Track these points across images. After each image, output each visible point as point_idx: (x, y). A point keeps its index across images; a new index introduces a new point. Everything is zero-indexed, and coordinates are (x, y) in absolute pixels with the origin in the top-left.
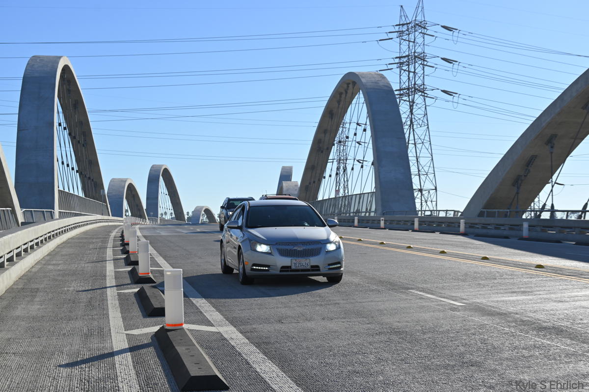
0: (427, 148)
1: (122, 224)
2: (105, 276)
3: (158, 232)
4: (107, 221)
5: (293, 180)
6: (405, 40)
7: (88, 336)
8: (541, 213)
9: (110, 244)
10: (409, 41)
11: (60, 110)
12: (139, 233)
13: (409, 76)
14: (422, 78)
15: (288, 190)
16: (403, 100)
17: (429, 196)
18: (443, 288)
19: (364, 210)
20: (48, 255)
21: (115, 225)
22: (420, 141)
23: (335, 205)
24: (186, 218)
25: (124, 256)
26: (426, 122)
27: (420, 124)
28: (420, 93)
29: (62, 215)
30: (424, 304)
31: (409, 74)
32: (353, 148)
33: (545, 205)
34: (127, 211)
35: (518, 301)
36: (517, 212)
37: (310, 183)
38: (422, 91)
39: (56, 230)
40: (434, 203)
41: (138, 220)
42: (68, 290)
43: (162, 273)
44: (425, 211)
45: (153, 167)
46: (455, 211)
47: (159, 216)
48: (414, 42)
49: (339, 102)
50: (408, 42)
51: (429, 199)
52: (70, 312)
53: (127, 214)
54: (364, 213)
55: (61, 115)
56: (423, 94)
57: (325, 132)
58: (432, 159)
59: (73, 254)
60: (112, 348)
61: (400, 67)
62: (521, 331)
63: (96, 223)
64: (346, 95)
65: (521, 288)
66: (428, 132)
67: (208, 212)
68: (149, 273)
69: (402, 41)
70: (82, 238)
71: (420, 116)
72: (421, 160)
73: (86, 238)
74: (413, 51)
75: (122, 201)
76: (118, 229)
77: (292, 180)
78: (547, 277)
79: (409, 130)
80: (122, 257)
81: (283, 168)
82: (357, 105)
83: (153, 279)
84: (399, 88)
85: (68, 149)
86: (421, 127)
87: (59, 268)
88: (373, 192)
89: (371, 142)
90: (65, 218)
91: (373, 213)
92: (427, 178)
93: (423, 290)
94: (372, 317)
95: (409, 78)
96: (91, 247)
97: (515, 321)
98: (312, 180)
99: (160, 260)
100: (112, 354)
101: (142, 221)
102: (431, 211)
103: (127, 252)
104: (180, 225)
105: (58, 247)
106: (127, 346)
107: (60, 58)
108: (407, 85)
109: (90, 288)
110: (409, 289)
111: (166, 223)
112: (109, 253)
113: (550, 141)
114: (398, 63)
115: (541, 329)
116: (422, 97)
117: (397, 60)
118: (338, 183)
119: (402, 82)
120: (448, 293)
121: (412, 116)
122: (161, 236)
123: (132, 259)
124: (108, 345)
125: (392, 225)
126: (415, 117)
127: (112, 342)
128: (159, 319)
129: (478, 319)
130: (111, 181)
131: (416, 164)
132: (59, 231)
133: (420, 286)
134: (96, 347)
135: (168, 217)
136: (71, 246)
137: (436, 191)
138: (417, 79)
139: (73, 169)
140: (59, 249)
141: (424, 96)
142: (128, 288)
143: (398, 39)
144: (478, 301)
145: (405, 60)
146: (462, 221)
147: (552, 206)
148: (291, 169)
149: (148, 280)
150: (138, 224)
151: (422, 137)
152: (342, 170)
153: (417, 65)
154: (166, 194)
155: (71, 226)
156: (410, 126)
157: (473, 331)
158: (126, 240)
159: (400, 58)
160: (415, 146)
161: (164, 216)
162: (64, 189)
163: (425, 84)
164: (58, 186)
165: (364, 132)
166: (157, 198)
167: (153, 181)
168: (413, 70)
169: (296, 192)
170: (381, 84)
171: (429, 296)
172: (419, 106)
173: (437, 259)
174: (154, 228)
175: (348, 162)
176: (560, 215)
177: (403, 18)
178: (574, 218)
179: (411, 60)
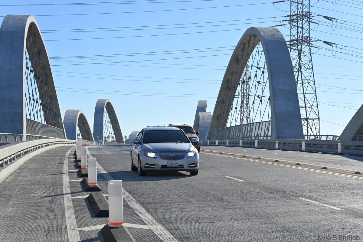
0: (312, 87)
1: (75, 145)
2: (62, 185)
3: (103, 151)
4: (63, 142)
9: (66, 160)
11: (28, 57)
12: (88, 152)
13: (298, 31)
14: (308, 32)
15: (203, 119)
16: (293, 49)
17: (314, 124)
18: (325, 196)
19: (262, 135)
21: (70, 146)
22: (306, 81)
23: (240, 131)
24: (124, 141)
25: (77, 170)
26: (311, 66)
27: (307, 68)
28: (307, 44)
29: (29, 138)
30: (310, 208)
31: (298, 29)
32: (254, 87)
34: (78, 135)
37: (220, 114)
38: (308, 41)
39: (25, 150)
40: (317, 130)
41: (87, 142)
42: (34, 196)
44: (310, 136)
45: (98, 101)
46: (334, 136)
47: (104, 139)
48: (302, 4)
49: (243, 51)
50: (297, 4)
51: (314, 126)
52: (36, 213)
53: (79, 137)
54: (263, 137)
55: (29, 61)
56: (309, 44)
57: (232, 74)
58: (316, 95)
59: (37, 168)
61: (291, 23)
63: (55, 144)
64: (249, 46)
66: (312, 74)
68: (96, 184)
69: (293, 3)
70: (44, 156)
71: (306, 62)
73: (47, 156)
74: (301, 11)
75: (75, 127)
76: (72, 149)
77: (206, 112)
79: (297, 72)
80: (75, 170)
81: (200, 102)
82: (257, 53)
83: (100, 188)
84: (290, 40)
85: (34, 87)
86: (307, 70)
87: (27, 179)
88: (270, 121)
89: (268, 81)
90: (32, 140)
91: (270, 137)
92: (312, 109)
93: (309, 198)
94: (270, 219)
95: (298, 32)
96: (51, 162)
101: (90, 143)
102: (315, 136)
103: (79, 167)
104: (120, 146)
105: (26, 162)
107: (28, 16)
108: (297, 37)
109: (51, 195)
110: (298, 196)
111: (109, 144)
112: (65, 167)
114: (289, 20)
116: (308, 46)
118: (242, 114)
119: (292, 34)
120: (329, 200)
121: (300, 62)
122: (105, 155)
123: (83, 172)
124: (64, 239)
125: (284, 147)
126: (303, 63)
127: (68, 237)
128: (104, 219)
129: (352, 220)
130: (66, 112)
131: (303, 99)
132: (27, 150)
133: (307, 194)
135: (110, 140)
136: (36, 162)
137: (319, 120)
139: (37, 102)
140: (27, 164)
141: (310, 46)
142: (80, 195)
144: (352, 206)
145: (295, 18)
146: (339, 144)
148: (205, 103)
149: (96, 189)
150: (87, 145)
151: (308, 78)
152: (245, 104)
153: (304, 21)
154: (109, 122)
155: (36, 147)
156: (298, 69)
157: (348, 230)
158: (78, 158)
159: (291, 16)
160: (303, 85)
161: (107, 139)
162: (31, 118)
163: (310, 36)
164: (26, 115)
165: (263, 74)
166: (102, 125)
167: (98, 112)
168: (301, 26)
169: (210, 121)
170: (276, 37)
171: (314, 202)
172: (306, 54)
173: (320, 173)
174: (100, 148)
175: (250, 97)
179: (300, 18)
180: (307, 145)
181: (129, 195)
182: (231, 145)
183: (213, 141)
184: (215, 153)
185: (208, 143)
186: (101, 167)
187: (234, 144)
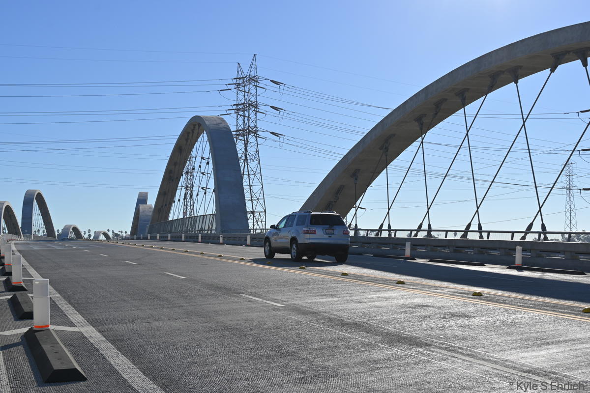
0: (258, 178)
3: (31, 247)
5: (148, 203)
6: (241, 91)
10: (245, 92)
12: (14, 248)
13: (244, 120)
14: (254, 122)
15: (144, 212)
16: (239, 139)
17: (260, 217)
18: (268, 292)
19: (207, 228)
22: (252, 173)
23: (182, 225)
24: (56, 235)
26: (258, 158)
27: (253, 159)
28: (253, 134)
30: (252, 306)
32: (198, 178)
33: (350, 224)
34: (4, 229)
37: (162, 206)
38: (255, 132)
40: (264, 223)
41: (14, 237)
43: (31, 281)
44: (256, 229)
45: (27, 192)
47: (33, 233)
48: (248, 93)
49: (187, 140)
50: (243, 93)
51: (260, 219)
53: (5, 231)
54: (207, 231)
57: (175, 164)
58: (262, 188)
61: (237, 112)
62: (328, 326)
64: (193, 135)
65: (329, 292)
66: (259, 165)
67: (75, 230)
68: (21, 283)
69: (239, 91)
71: (252, 153)
72: (254, 189)
74: (248, 100)
78: (350, 283)
79: (243, 164)
81: (140, 193)
82: (202, 142)
83: (25, 287)
84: (236, 130)
86: (253, 161)
88: (214, 214)
89: (213, 173)
91: (214, 231)
92: (258, 202)
93: (252, 294)
94: (210, 317)
95: (244, 122)
97: (324, 319)
98: (164, 204)
99: (32, 271)
101: (17, 237)
102: (261, 229)
104: (51, 241)
108: (242, 126)
110: (240, 293)
111: (38, 239)
113: (355, 174)
114: (235, 109)
115: (344, 324)
116: (254, 137)
117: (235, 107)
118: (186, 206)
119: (238, 124)
120: (272, 296)
121: (246, 153)
122: (33, 250)
123: (7, 270)
125: (229, 241)
126: (249, 154)
128: (29, 321)
129: (295, 317)
131: (249, 192)
133: (249, 291)
135: (41, 234)
137: (265, 214)
138: (250, 122)
141: (256, 136)
142: (3, 296)
143: (236, 90)
144: (295, 302)
145: (241, 107)
147: (356, 225)
148: (146, 194)
149: (20, 288)
150: (13, 240)
151: (254, 170)
152: (189, 196)
153: (251, 111)
154: (39, 215)
156: (245, 161)
157: (290, 327)
159: (237, 105)
160: (249, 176)
161: (37, 233)
163: (257, 126)
165: (207, 165)
166: (31, 218)
167: (27, 203)
168: (247, 115)
169: (151, 214)
170: (222, 126)
171: (256, 299)
172: (252, 144)
173: (265, 269)
174: (28, 244)
175: (194, 189)
176: (362, 233)
177: (240, 73)
178: (373, 236)
179: (246, 107)
180: (252, 239)
181: (58, 295)
182: (174, 239)
183: (153, 235)
184: (155, 248)
185: (149, 238)
187: (176, 239)
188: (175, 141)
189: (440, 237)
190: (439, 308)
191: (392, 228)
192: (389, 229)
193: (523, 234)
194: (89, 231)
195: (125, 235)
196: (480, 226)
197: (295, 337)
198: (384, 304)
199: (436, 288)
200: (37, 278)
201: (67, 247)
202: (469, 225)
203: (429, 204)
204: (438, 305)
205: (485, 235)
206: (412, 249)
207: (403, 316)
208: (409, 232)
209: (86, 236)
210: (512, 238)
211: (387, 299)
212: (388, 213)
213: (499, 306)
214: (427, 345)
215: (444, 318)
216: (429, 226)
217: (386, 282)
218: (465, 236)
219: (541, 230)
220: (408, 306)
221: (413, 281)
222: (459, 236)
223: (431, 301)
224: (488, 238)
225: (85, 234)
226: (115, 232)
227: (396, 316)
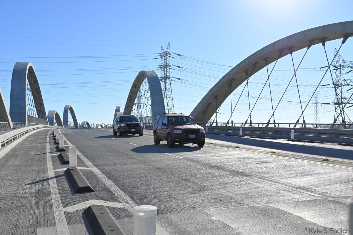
0: (171, 100)
1: (53, 128)
2: (46, 149)
4: (47, 127)
5: (120, 111)
6: (163, 59)
7: (38, 172)
8: (212, 124)
9: (48, 136)
11: (28, 83)
12: (60, 132)
14: (169, 73)
15: (118, 115)
16: (162, 81)
19: (147, 123)
20: (23, 141)
21: (50, 129)
24: (79, 126)
25: (54, 141)
26: (171, 90)
27: (169, 90)
29: (29, 125)
30: (169, 158)
32: (143, 99)
33: (214, 120)
34: (55, 123)
35: (203, 156)
36: (204, 123)
38: (169, 78)
41: (60, 127)
42: (31, 154)
43: (68, 147)
45: (66, 106)
47: (68, 125)
48: (166, 60)
49: (138, 82)
52: (32, 163)
53: (55, 124)
55: (29, 86)
57: (133, 93)
58: (173, 104)
59: (33, 140)
60: (48, 177)
61: (161, 69)
62: (204, 167)
63: (43, 128)
64: (141, 79)
65: (204, 151)
66: (171, 93)
67: (87, 123)
68: (63, 147)
72: (169, 104)
73: (38, 134)
74: (166, 63)
75: (53, 119)
78: (214, 147)
79: (164, 93)
81: (117, 107)
82: (145, 83)
83: (65, 150)
84: (161, 77)
86: (169, 92)
87: (27, 146)
88: (151, 116)
89: (150, 97)
90: (30, 126)
91: (151, 124)
92: (171, 110)
94: (150, 163)
95: (164, 73)
96: (40, 137)
97: (202, 164)
98: (128, 112)
99: (68, 142)
100: (48, 179)
103: (55, 139)
104: (76, 129)
105: (27, 137)
106: (54, 176)
107: (28, 63)
108: (164, 76)
109: (40, 153)
111: (71, 128)
112: (48, 140)
113: (216, 97)
115: (211, 166)
116: (169, 80)
117: (160, 67)
118: (138, 112)
119: (162, 75)
120: (178, 154)
121: (165, 88)
122: (69, 133)
123: (57, 142)
124: (46, 176)
126: (167, 88)
127: (48, 174)
128: (67, 165)
129: (189, 163)
130: (49, 112)
131: (167, 106)
132: (27, 131)
134: (42, 176)
135: (72, 125)
136: (32, 137)
138: (167, 73)
139: (33, 107)
142: (55, 153)
143: (160, 58)
144: (189, 156)
145: (163, 66)
147: (217, 121)
148: (120, 107)
150: (60, 128)
151: (169, 96)
152: (139, 107)
153: (167, 68)
154: (71, 116)
156: (165, 91)
157: (187, 168)
158: (55, 135)
159: (161, 65)
160: (167, 99)
161: (70, 125)
162: (30, 115)
163: (170, 75)
165: (148, 93)
166: (67, 118)
167: (66, 112)
168: (166, 70)
169: (122, 116)
170: (154, 75)
172: (168, 84)
174: (66, 130)
175: (141, 104)
176: (219, 125)
177: (162, 51)
178: (224, 126)
179: (166, 66)
181: (80, 153)
186: (66, 139)
188: (133, 82)
189: (255, 126)
190: (256, 159)
191: (233, 122)
192: (232, 123)
193: (295, 125)
194: (94, 124)
195: (110, 126)
196: (274, 121)
197: (189, 172)
198: (230, 157)
199: (254, 149)
200: (71, 146)
201: (83, 131)
202: (269, 121)
203: (251, 111)
204: (255, 157)
205: (277, 125)
206: (243, 132)
207: (239, 162)
208: (241, 124)
209: (92, 126)
210: (290, 127)
211: (231, 155)
212: (232, 115)
213: (284, 158)
214: (250, 176)
215: (258, 163)
216: (251, 121)
217: (231, 147)
218: (267, 125)
219: (303, 123)
220: (241, 158)
221: (243, 147)
222: (264, 126)
223: (252, 156)
224: (278, 126)
225: (92, 125)
226: (105, 124)
227: (236, 163)
